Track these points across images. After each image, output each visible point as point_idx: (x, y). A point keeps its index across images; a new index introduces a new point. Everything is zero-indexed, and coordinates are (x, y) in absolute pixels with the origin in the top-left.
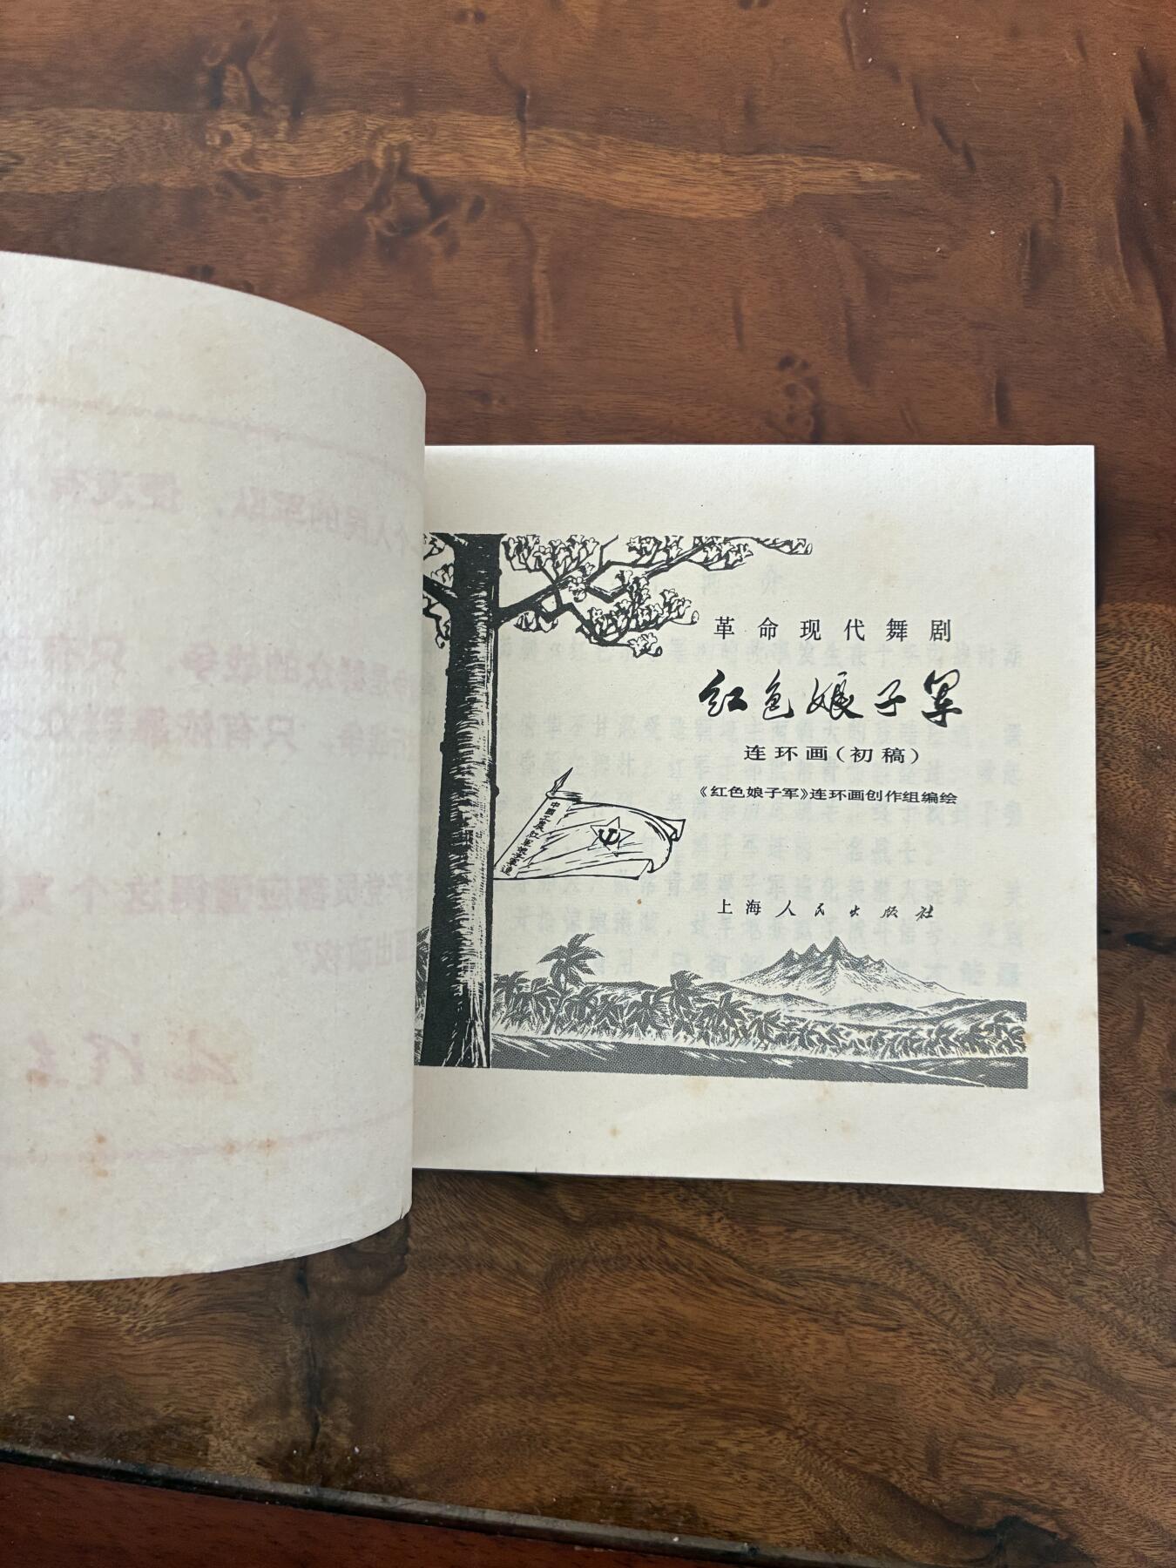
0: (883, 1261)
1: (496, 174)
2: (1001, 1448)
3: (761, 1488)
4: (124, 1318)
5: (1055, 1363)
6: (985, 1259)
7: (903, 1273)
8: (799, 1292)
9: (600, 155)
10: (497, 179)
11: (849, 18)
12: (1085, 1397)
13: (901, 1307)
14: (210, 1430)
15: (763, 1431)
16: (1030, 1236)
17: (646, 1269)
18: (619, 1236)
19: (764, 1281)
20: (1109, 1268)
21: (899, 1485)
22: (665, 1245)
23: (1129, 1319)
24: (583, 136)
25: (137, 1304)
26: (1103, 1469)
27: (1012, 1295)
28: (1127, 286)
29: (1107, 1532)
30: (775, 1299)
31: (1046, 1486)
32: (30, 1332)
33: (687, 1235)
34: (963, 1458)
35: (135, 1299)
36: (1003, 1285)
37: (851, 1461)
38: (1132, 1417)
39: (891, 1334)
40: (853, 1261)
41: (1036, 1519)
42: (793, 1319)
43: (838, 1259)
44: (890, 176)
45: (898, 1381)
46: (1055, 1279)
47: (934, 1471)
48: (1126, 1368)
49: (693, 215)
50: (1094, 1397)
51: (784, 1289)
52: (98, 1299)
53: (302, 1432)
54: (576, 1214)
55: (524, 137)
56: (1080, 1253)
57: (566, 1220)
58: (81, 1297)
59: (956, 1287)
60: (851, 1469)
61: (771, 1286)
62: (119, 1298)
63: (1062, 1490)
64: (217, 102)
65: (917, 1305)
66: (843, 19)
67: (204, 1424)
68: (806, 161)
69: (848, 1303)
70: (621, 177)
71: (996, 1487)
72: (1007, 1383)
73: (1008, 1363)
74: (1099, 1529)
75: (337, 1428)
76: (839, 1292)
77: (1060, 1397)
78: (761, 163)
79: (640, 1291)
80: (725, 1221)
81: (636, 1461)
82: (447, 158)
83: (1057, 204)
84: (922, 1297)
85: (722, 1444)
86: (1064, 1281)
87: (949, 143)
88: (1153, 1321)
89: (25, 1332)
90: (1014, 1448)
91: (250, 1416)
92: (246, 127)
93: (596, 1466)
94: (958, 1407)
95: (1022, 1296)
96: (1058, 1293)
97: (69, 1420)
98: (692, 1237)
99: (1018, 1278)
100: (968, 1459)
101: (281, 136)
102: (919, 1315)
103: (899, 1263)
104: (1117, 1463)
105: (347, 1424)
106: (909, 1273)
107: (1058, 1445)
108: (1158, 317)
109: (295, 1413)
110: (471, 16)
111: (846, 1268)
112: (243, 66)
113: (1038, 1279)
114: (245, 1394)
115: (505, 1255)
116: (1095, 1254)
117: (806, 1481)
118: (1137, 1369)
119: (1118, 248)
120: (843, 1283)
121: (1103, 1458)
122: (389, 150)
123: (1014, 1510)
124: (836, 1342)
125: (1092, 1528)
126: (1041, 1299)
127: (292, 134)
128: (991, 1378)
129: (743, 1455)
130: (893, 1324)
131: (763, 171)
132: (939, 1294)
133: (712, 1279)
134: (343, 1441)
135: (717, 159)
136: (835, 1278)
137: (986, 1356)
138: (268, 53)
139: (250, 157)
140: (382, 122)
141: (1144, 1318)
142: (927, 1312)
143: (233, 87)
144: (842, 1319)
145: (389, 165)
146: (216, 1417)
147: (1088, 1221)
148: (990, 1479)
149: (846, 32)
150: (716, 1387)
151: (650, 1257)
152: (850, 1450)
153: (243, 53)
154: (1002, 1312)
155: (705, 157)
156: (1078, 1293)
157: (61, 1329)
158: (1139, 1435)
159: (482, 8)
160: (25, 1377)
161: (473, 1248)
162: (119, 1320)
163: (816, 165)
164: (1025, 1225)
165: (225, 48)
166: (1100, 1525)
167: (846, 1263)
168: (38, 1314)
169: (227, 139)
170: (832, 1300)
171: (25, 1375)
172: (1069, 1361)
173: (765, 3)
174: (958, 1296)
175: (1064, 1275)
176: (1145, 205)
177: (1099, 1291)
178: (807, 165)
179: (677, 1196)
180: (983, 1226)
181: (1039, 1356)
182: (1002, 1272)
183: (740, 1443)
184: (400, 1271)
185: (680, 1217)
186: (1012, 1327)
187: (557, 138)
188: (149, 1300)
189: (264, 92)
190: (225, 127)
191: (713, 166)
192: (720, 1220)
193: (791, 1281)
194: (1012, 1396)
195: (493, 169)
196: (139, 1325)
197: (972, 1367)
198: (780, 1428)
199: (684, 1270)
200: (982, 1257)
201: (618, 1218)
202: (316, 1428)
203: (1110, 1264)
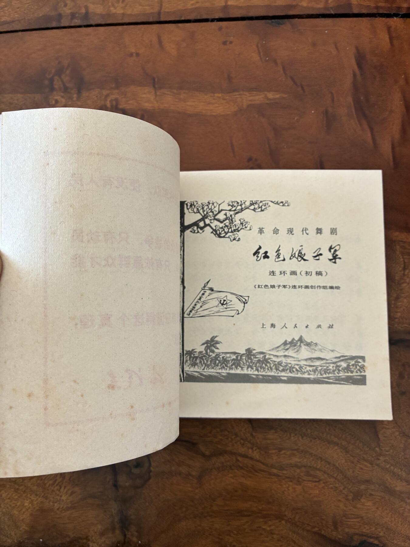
0: (312, 459)
1: (147, 105)
2: (356, 518)
3: (279, 540)
4: (56, 504)
5: (372, 487)
6: (346, 454)
7: (319, 462)
8: (285, 472)
9: (182, 97)
10: (148, 108)
11: (259, 45)
12: (383, 497)
13: (319, 474)
14: (89, 540)
15: (277, 521)
16: (360, 445)
17: (232, 469)
18: (222, 459)
19: (272, 469)
20: (387, 453)
21: (325, 534)
22: (237, 460)
23: (396, 469)
24: (175, 91)
25: (60, 499)
26: (392, 521)
27: (356, 466)
28: (359, 125)
29: (395, 542)
30: (278, 476)
31: (374, 529)
32: (24, 512)
33: (245, 456)
34: (345, 523)
35: (59, 498)
36: (353, 462)
37: (309, 528)
38: (400, 502)
39: (318, 483)
40: (301, 459)
41: (371, 540)
42: (284, 481)
43: (297, 460)
44: (277, 96)
45: (320, 499)
46: (370, 459)
47: (336, 528)
48: (396, 486)
49: (214, 114)
50: (387, 497)
51: (280, 472)
52: (46, 499)
53: (121, 538)
54: (207, 453)
55: (156, 93)
56: (377, 449)
57: (204, 455)
58: (40, 498)
59: (337, 465)
61: (275, 471)
62: (53, 498)
63: (379, 530)
64: (52, 89)
65: (325, 472)
66: (257, 46)
67: (87, 538)
69: (302, 474)
70: (188, 103)
71: (357, 531)
72: (357, 496)
73: (357, 489)
74: (392, 541)
75: (132, 535)
76: (298, 471)
77: (375, 498)
78: (235, 95)
79: (231, 477)
80: (258, 450)
81: (235, 536)
82: (131, 102)
83: (333, 100)
84: (326, 470)
85: (264, 527)
86: (373, 459)
87: (295, 83)
88: (404, 469)
89: (22, 513)
90: (362, 517)
92: (63, 97)
93: (222, 539)
94: (341, 505)
95: (360, 466)
96: (371, 463)
97: (41, 541)
98: (247, 457)
99: (357, 460)
100: (347, 523)
101: (75, 99)
102: (326, 476)
103: (317, 459)
104: (396, 519)
105: (136, 534)
106: (321, 461)
107: (376, 515)
108: (369, 135)
109: (117, 532)
110: (134, 55)
111: (300, 462)
112: (60, 76)
113: (364, 459)
114: (99, 527)
115: (184, 470)
116: (382, 449)
117: (293, 536)
118: (400, 486)
119: (354, 113)
120: (299, 467)
121: (392, 517)
122: (111, 101)
123: (364, 538)
124: (299, 488)
125: (390, 541)
126: (366, 466)
127: (79, 98)
128: (352, 494)
129: (271, 530)
130: (317, 480)
131: (236, 98)
132: (332, 468)
133: (255, 471)
134: (135, 539)
135: (220, 95)
136: (296, 466)
137: (349, 487)
138: (68, 72)
140: (108, 92)
141: (400, 469)
142: (328, 474)
143: (57, 84)
144: (300, 480)
145: (112, 106)
146: (90, 536)
147: (379, 438)
148: (355, 529)
149: (259, 50)
150: (260, 508)
151: (233, 465)
152: (308, 524)
154: (353, 472)
155: (216, 95)
156: (378, 463)
157: (35, 510)
158: (403, 508)
159: (138, 52)
161: (173, 468)
162: (54, 505)
163: (253, 95)
164: (358, 441)
165: (53, 71)
166: (393, 540)
168: (26, 506)
169: (57, 101)
170: (297, 474)
171: (24, 527)
172: (377, 486)
173: (231, 43)
174: (338, 468)
175: (373, 457)
176: (362, 98)
177: (385, 461)
178: (250, 95)
179: (241, 443)
180: (344, 443)
181: (367, 485)
182: (352, 458)
183: (270, 526)
184: (149, 478)
185: (242, 450)
186: (357, 476)
187: (167, 93)
188: (64, 498)
189: (68, 85)
190: (56, 98)
191: (219, 97)
192: (256, 450)
193: (281, 468)
194: (359, 500)
195: (146, 104)
196: (62, 506)
197: (345, 492)
198: (283, 519)
199: (245, 468)
200: (344, 453)
201: (221, 453)
202: (125, 536)
203: (387, 451)
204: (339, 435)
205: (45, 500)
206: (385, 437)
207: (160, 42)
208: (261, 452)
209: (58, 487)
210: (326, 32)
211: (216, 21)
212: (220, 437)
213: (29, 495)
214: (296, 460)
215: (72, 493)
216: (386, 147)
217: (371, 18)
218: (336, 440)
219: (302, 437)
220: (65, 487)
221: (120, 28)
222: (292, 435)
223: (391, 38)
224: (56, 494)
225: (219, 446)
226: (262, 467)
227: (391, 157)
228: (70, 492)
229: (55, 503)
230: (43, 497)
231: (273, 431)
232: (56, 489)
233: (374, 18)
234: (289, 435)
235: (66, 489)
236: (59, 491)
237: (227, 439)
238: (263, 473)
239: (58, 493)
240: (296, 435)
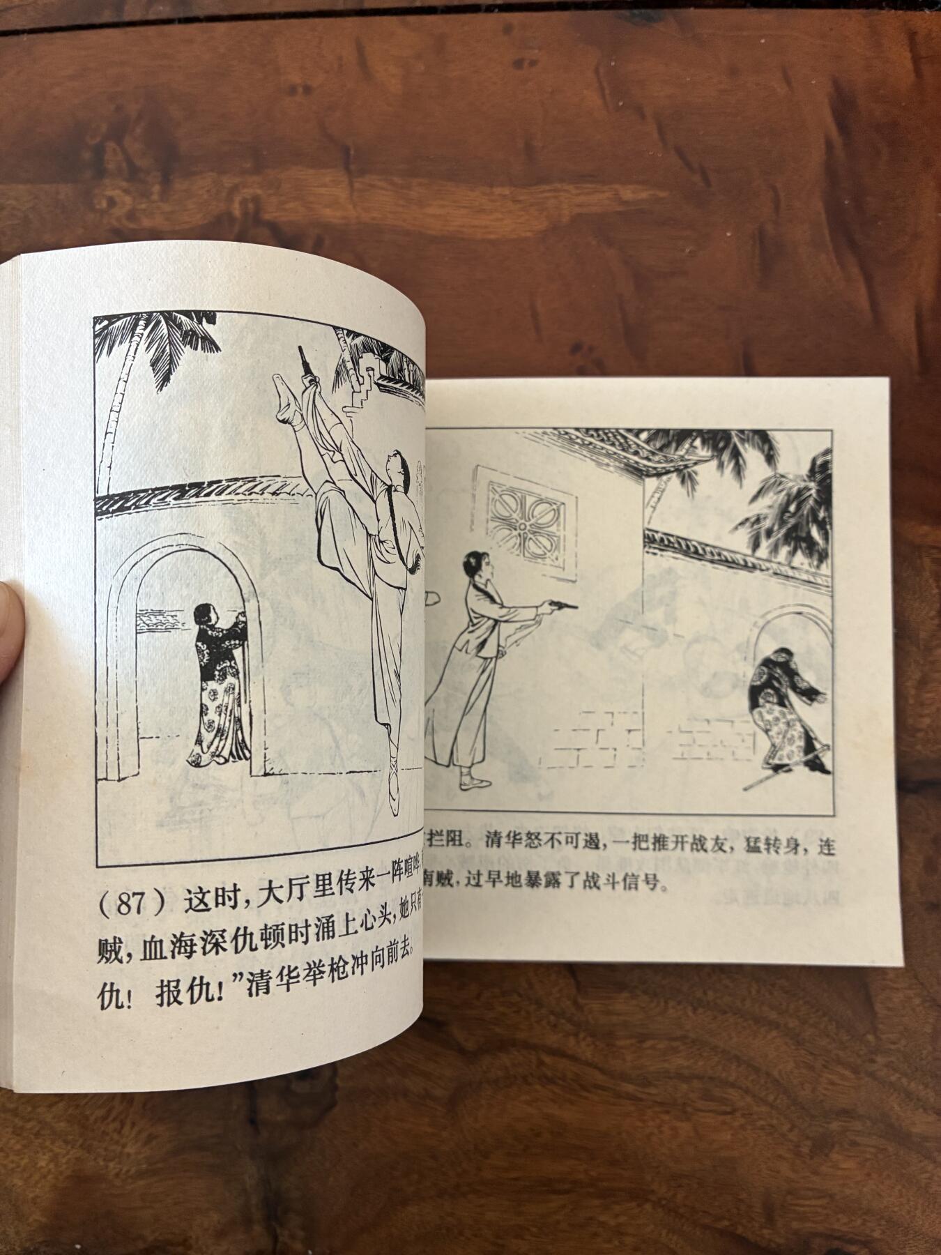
0: (716, 1059)
1: (330, 215)
2: (819, 1198)
3: (636, 1249)
4: (111, 1165)
5: (857, 1125)
6: (797, 1049)
7: (733, 1067)
8: (653, 1091)
9: (413, 194)
10: (333, 220)
11: (602, 70)
12: (882, 1150)
13: (733, 1094)
14: (190, 1247)
15: (634, 1204)
16: (829, 1027)
17: (529, 1084)
18: (505, 1059)
19: (625, 1084)
20: (893, 1047)
21: (744, 1235)
22: (541, 1063)
23: (912, 1085)
24: (397, 180)
25: (121, 1153)
26: (902, 1204)
27: (820, 1076)
28: (838, 268)
30: (635, 1099)
31: (859, 1222)
32: (37, 1182)
33: (558, 1053)
34: (793, 1208)
35: (119, 1149)
36: (812, 1068)
37: (707, 1221)
38: (920, 1161)
39: (729, 1116)
40: (692, 1061)
41: (853, 1248)
42: (650, 1112)
43: (682, 1062)
44: (644, 195)
45: (736, 1154)
46: (852, 1060)
47: (770, 1220)
48: (913, 1124)
49: (492, 237)
50: (891, 1149)
51: (640, 1089)
52: (89, 1152)
53: (265, 1243)
54: (470, 1046)
55: (351, 184)
56: (870, 1037)
57: (462, 1051)
58: (75, 1151)
59: (775, 1073)
60: (705, 1227)
61: (630, 1088)
62: (106, 1149)
63: (872, 1225)
64: (101, 173)
65: (747, 1091)
66: (597, 71)
67: (185, 1243)
68: (577, 188)
69: (693, 1096)
70: (430, 211)
71: (820, 1228)
72: (822, 1146)
73: (821, 1130)
75: (293, 1237)
76: (684, 1087)
77: (863, 1152)
78: (543, 192)
79: (526, 1102)
80: (589, 1039)
81: (533, 1239)
82: (291, 205)
83: (777, 208)
84: (750, 1085)
85: (603, 1218)
86: (859, 1061)
87: (688, 165)
88: (931, 1085)
89: (34, 1182)
90: (832, 1196)
91: (220, 1234)
92: (126, 191)
93: (502, 1246)
94: (784, 1168)
95: (828, 1076)
96: (855, 1070)
97: (77, 1249)
98: (563, 1055)
99: (823, 1063)
100: (797, 1208)
101: (155, 197)
102: (749, 1099)
103: (729, 1060)
104: (912, 1198)
105: (301, 1234)
106: (739, 1066)
107: (865, 1189)
108: (863, 290)
109: (258, 1229)
110: (300, 90)
111: (688, 1067)
112: (119, 140)
113: (839, 1061)
114: (215, 1217)
115: (414, 1084)
116: (884, 1037)
117: (671, 1240)
118: (920, 1123)
119: (828, 238)
120: (686, 1080)
121: (901, 1196)
122: (244, 202)
123: (836, 1244)
124: (685, 1128)
126: (843, 1077)
127: (164, 195)
128: (809, 1143)
129: (619, 1225)
130: (728, 1109)
131: (546, 198)
132: (762, 1081)
133: (584, 1088)
134: (298, 1246)
135: (506, 191)
136: (680, 1076)
137: (803, 1126)
138: (138, 130)
139: (131, 216)
140: (237, 180)
141: (923, 1084)
142: (754, 1096)
143: (113, 160)
144: (689, 1109)
145: (245, 214)
146: (194, 1237)
148: (815, 1222)
149: (600, 82)
150: (593, 1174)
151: (531, 1074)
152: (704, 1212)
153: (118, 132)
154: (814, 1090)
155: (498, 190)
156: (871, 1069)
157: (62, 1178)
158: (927, 1175)
159: (308, 83)
160: (37, 1218)
161: (390, 1080)
162: (107, 1167)
163: (585, 191)
164: (826, 1019)
165: (104, 128)
167: (686, 1064)
168: (42, 1167)
169: (112, 202)
170: (680, 1094)
171: (37, 1217)
172: (869, 1123)
173: (533, 63)
174: (777, 1081)
175: (859, 1056)
176: (846, 202)
177: (887, 1065)
178: (578, 192)
179: (549, 1023)
180: (793, 1023)
181: (845, 1122)
182: (810, 1058)
183: (617, 1216)
184: (332, 1105)
185: (552, 1039)
186: (822, 1101)
187: (380, 184)
188: (130, 1149)
189: (139, 162)
190: (109, 193)
191: (504, 196)
192: (584, 1039)
193: (646, 1082)
194: (827, 1155)
195: (328, 212)
196: (125, 1169)
197: (793, 1136)
198: (647, 1200)
199: (561, 1082)
200: (793, 1047)
201: (503, 1045)
202: (275, 1239)
203: (894, 1043)
204: (781, 1004)
205: (87, 1155)
206: (889, 1009)
207: (363, 62)
208: (598, 1043)
209: (117, 1125)
210: (763, 41)
211: (497, 10)
212: (502, 1009)
213: (48, 1143)
214: (679, 1062)
215: (151, 1138)
216: (902, 321)
217: (870, 10)
218: (773, 1016)
219: (695, 1010)
220: (133, 1124)
221: (265, 25)
222: (671, 1003)
223: (916, 60)
224: (112, 1139)
225: (498, 1030)
226: (600, 1078)
227: (914, 347)
228: (144, 1135)
229: (111, 1160)
230: (81, 1146)
231: (625, 994)
232: (112, 1126)
233: (876, 11)
234: (662, 1004)
235: (136, 1129)
236: (119, 1132)
237: (518, 1012)
238: (600, 1091)
239: (116, 1136)
240: (679, 1003)
